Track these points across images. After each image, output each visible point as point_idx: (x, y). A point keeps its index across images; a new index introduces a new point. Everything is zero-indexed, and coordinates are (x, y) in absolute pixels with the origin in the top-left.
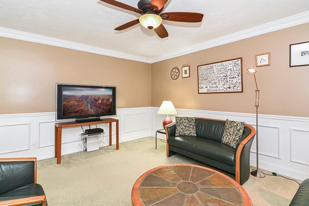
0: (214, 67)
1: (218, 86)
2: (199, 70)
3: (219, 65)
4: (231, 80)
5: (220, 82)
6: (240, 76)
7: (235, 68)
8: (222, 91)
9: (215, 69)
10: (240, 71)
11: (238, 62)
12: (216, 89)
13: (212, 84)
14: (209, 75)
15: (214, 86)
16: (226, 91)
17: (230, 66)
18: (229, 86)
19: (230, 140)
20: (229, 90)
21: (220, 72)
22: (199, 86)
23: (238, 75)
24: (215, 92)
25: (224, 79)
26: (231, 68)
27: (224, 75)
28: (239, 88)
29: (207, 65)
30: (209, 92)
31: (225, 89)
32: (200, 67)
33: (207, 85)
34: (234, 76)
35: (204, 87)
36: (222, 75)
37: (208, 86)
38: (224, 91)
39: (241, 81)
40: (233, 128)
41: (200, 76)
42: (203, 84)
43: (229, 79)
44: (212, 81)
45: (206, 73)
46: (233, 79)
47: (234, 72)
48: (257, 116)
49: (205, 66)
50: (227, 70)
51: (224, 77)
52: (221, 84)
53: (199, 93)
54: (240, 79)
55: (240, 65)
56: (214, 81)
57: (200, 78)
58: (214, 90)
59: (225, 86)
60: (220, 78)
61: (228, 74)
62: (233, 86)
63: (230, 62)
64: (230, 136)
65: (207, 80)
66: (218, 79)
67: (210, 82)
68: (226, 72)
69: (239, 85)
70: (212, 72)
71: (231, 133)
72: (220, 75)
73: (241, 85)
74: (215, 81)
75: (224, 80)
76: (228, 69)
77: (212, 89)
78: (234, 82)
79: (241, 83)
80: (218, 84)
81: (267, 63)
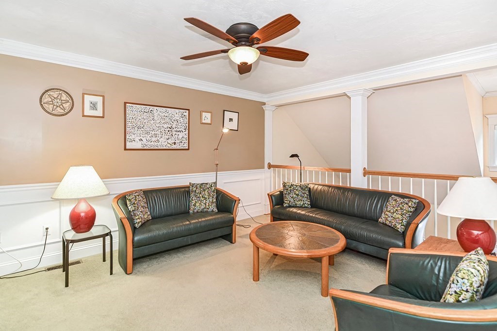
0: (155, 112)
1: (160, 140)
2: (127, 109)
3: (162, 110)
4: (177, 133)
5: (163, 135)
6: (187, 131)
7: (182, 121)
8: (165, 148)
9: (156, 114)
10: (187, 125)
11: (185, 114)
12: (156, 144)
13: (150, 135)
14: (145, 121)
15: (154, 139)
16: (171, 148)
17: (176, 115)
18: (174, 141)
19: (207, 204)
20: (174, 147)
21: (164, 121)
22: (127, 137)
23: (185, 129)
24: (155, 148)
25: (169, 131)
26: (177, 118)
27: (168, 125)
28: (185, 145)
29: (144, 106)
30: (145, 148)
31: (169, 145)
32: (131, 105)
33: (141, 137)
34: (181, 130)
35: (137, 139)
36: (165, 126)
37: (144, 140)
38: (167, 148)
39: (187, 136)
40: (206, 191)
41: (130, 121)
42: (134, 134)
43: (174, 133)
44: (151, 132)
45: (140, 118)
46: (179, 133)
47: (180, 124)
48: (217, 174)
49: (139, 106)
50: (172, 121)
51: (169, 129)
52: (163, 137)
53: (125, 149)
54: (187, 134)
55: (187, 118)
56: (154, 132)
57: (129, 124)
58: (153, 145)
59: (169, 141)
60: (163, 129)
61: (174, 126)
62: (179, 141)
63: (177, 111)
64: (206, 201)
65: (142, 129)
66: (159, 131)
67: (147, 133)
68: (171, 123)
69: (186, 141)
70: (151, 119)
71: (206, 196)
72: (163, 125)
73: (187, 141)
74: (156, 133)
75: (169, 133)
76: (174, 119)
77: (150, 144)
78: (180, 137)
79: (187, 138)
80: (159, 137)
81: (209, 122)
